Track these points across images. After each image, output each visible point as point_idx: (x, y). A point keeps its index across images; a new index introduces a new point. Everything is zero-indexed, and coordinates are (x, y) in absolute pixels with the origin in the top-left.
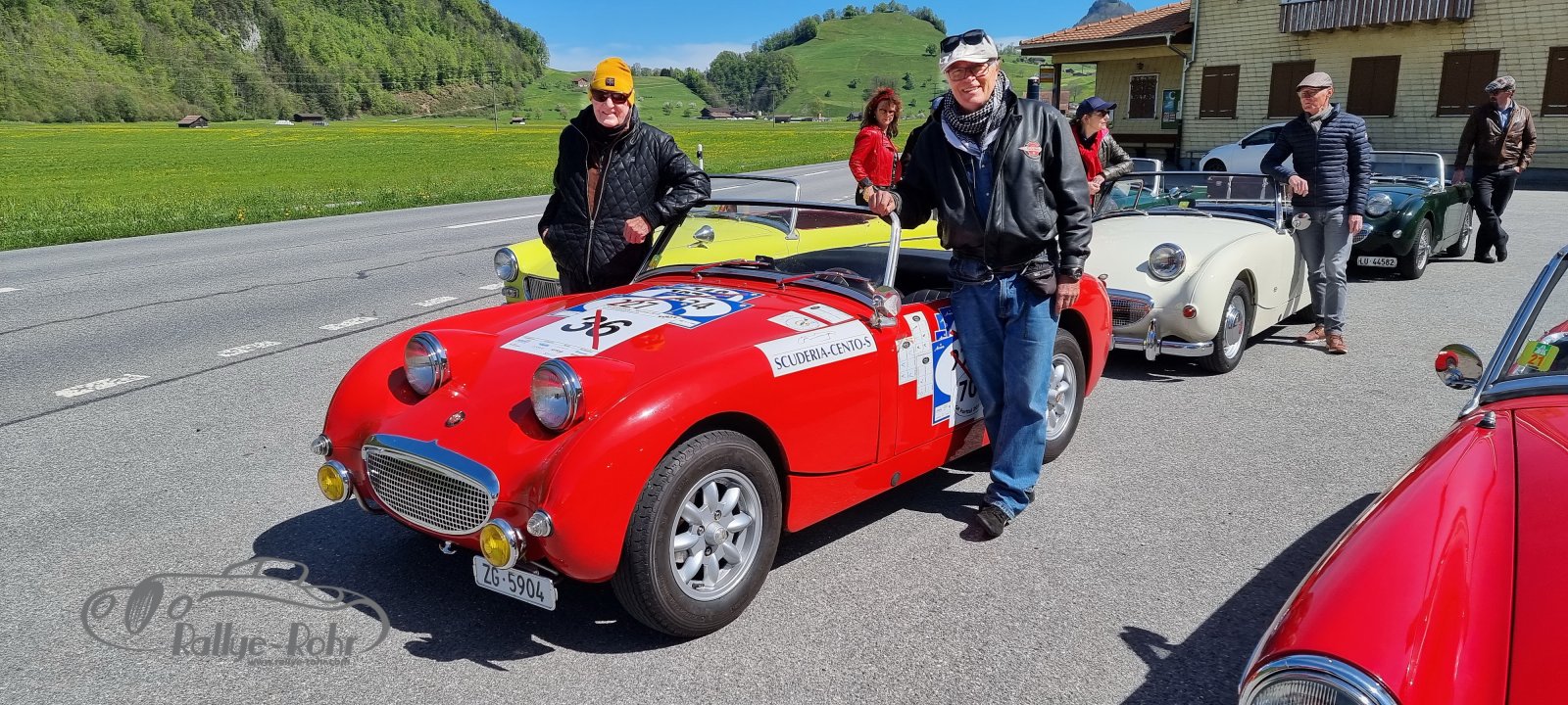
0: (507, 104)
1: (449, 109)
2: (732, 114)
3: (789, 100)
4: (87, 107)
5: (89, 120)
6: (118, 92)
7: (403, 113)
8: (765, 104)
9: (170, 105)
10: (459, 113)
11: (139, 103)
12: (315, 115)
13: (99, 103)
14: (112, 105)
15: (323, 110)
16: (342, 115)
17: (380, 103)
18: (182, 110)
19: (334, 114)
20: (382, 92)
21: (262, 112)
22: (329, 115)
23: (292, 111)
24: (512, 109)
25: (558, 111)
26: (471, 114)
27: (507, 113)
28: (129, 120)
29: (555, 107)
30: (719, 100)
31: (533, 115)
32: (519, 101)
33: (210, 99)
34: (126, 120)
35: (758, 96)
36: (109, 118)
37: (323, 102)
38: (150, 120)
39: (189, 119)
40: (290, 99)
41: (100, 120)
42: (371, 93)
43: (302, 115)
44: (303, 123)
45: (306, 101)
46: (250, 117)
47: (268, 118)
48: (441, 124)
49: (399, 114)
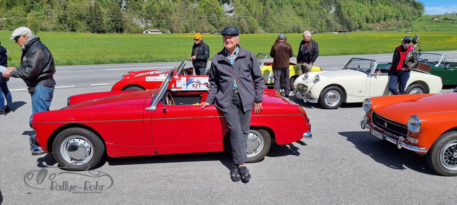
0: (406, 26)
1: (386, 28)
4: (291, 29)
5: (290, 33)
7: (371, 30)
10: (389, 30)
11: (302, 28)
12: (345, 30)
13: (293, 28)
14: (296, 29)
15: (347, 29)
16: (352, 31)
17: (364, 27)
18: (312, 30)
19: (350, 30)
20: (365, 24)
21: (331, 30)
22: (349, 31)
23: (339, 30)
24: (407, 28)
25: (424, 28)
26: (393, 30)
27: (405, 29)
28: (299, 32)
29: (423, 27)
31: (414, 30)
32: (411, 25)
33: (319, 27)
36: (295, 32)
37: (348, 27)
40: (339, 26)
41: (293, 33)
42: (362, 24)
43: (341, 31)
44: (341, 33)
45: (343, 27)
46: (328, 31)
47: (332, 32)
48: (381, 33)
49: (369, 30)
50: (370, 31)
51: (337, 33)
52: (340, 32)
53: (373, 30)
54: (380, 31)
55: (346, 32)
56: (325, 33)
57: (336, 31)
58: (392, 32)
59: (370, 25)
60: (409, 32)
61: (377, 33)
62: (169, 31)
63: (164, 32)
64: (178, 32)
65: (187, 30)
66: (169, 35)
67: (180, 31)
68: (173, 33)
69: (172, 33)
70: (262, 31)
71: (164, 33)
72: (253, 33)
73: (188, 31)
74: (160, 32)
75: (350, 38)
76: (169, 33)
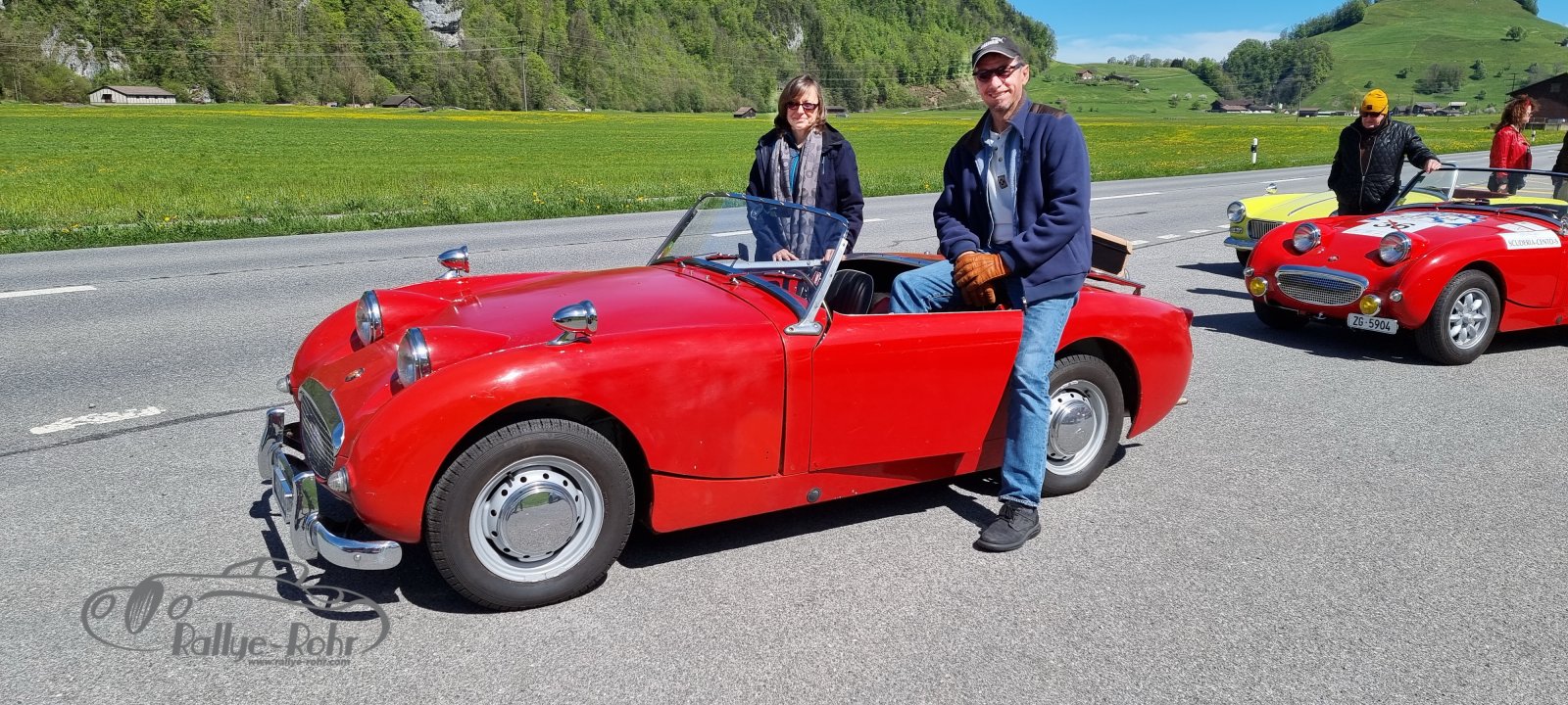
1: (955, 102)
2: (1248, 107)
3: (1319, 91)
4: (669, 99)
5: (669, 110)
6: (692, 87)
7: (914, 106)
8: (1289, 97)
9: (727, 99)
11: (707, 98)
12: (839, 107)
13: (677, 95)
14: (686, 98)
15: (845, 103)
17: (894, 96)
18: (736, 102)
19: (854, 107)
20: (897, 86)
22: (850, 108)
28: (697, 111)
30: (1233, 91)
33: (758, 93)
34: (695, 111)
35: (1281, 87)
36: (683, 109)
38: (712, 111)
39: (742, 110)
41: (676, 111)
42: (888, 88)
49: (909, 106)
50: (913, 111)
53: (919, 106)
59: (911, 92)
61: (930, 115)
62: (208, 96)
63: (182, 99)
64: (244, 99)
65: (280, 89)
66: (207, 108)
67: (252, 93)
68: (224, 101)
69: (218, 101)
70: (571, 102)
71: (184, 101)
72: (538, 106)
73: (287, 95)
74: (165, 97)
76: (206, 101)
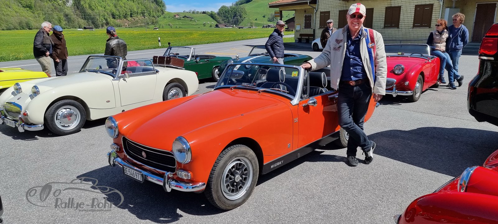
0: (153, 23)
1: (134, 25)
2: (225, 26)
3: (244, 21)
4: (16, 25)
5: (17, 29)
6: (26, 20)
8: (236, 23)
10: (137, 26)
11: (33, 24)
13: (20, 23)
14: (24, 24)
15: (93, 25)
16: (99, 27)
20: (112, 19)
21: (73, 26)
22: (95, 27)
23: (83, 26)
24: (154, 25)
25: (169, 25)
26: (141, 27)
28: (30, 29)
30: (221, 21)
31: (161, 26)
32: (157, 22)
33: (56, 22)
35: (234, 20)
37: (93, 23)
40: (82, 22)
41: (21, 29)
42: (109, 20)
44: (87, 30)
45: (87, 22)
46: (69, 28)
47: (75, 28)
48: (131, 29)
50: (119, 28)
51: (82, 29)
52: (85, 28)
53: (121, 26)
54: (129, 27)
55: (92, 28)
56: (66, 29)
57: (80, 28)
58: (142, 29)
59: (117, 21)
60: (157, 29)
61: (126, 29)
75: (98, 36)
